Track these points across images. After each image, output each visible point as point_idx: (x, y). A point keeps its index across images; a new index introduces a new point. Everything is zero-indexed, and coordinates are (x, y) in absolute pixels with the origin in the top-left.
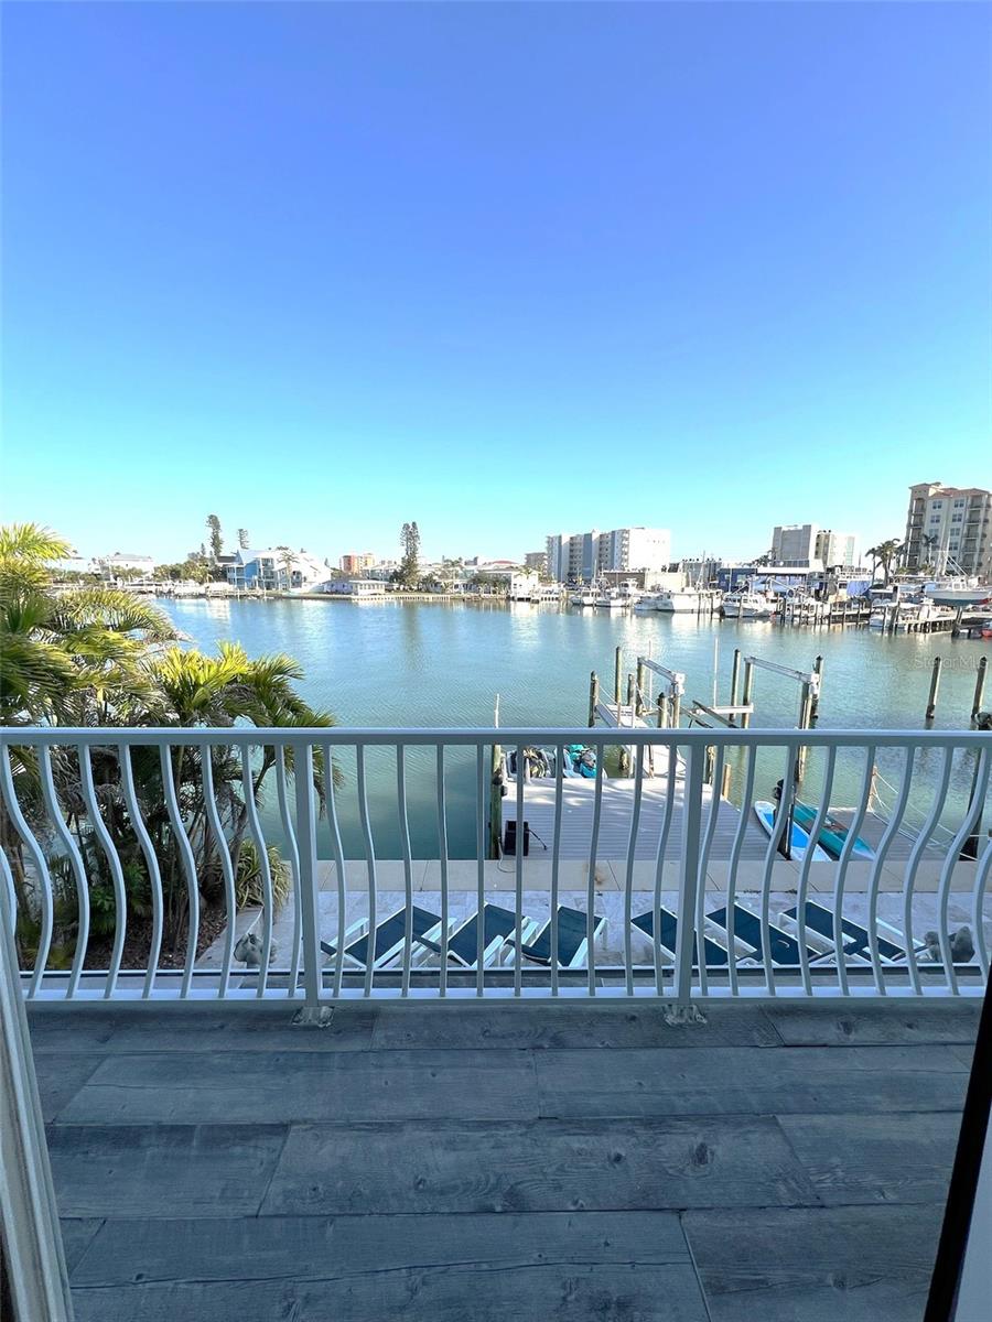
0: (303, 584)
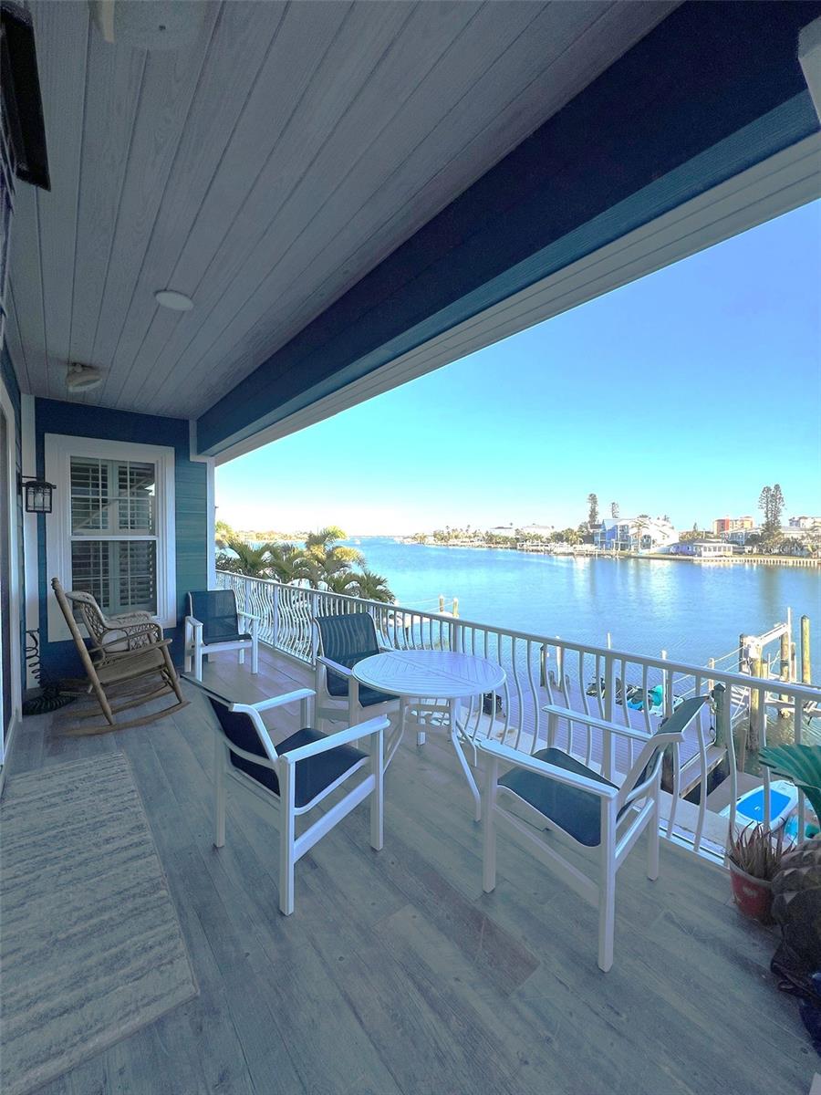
0: (652, 546)
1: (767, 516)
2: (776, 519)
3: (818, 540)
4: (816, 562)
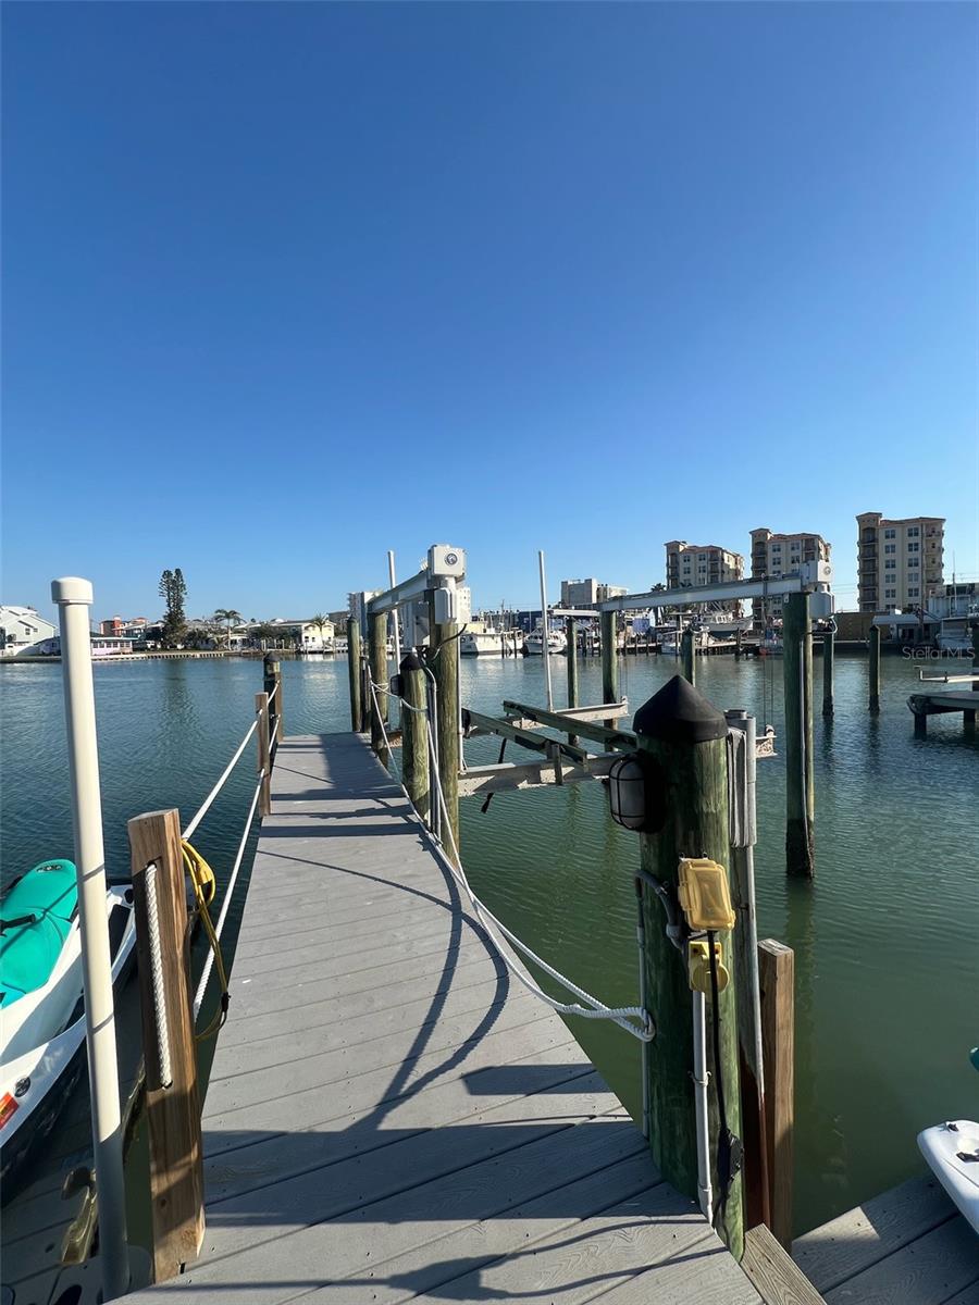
1: (169, 605)
2: (179, 609)
3: (222, 632)
4: (223, 653)
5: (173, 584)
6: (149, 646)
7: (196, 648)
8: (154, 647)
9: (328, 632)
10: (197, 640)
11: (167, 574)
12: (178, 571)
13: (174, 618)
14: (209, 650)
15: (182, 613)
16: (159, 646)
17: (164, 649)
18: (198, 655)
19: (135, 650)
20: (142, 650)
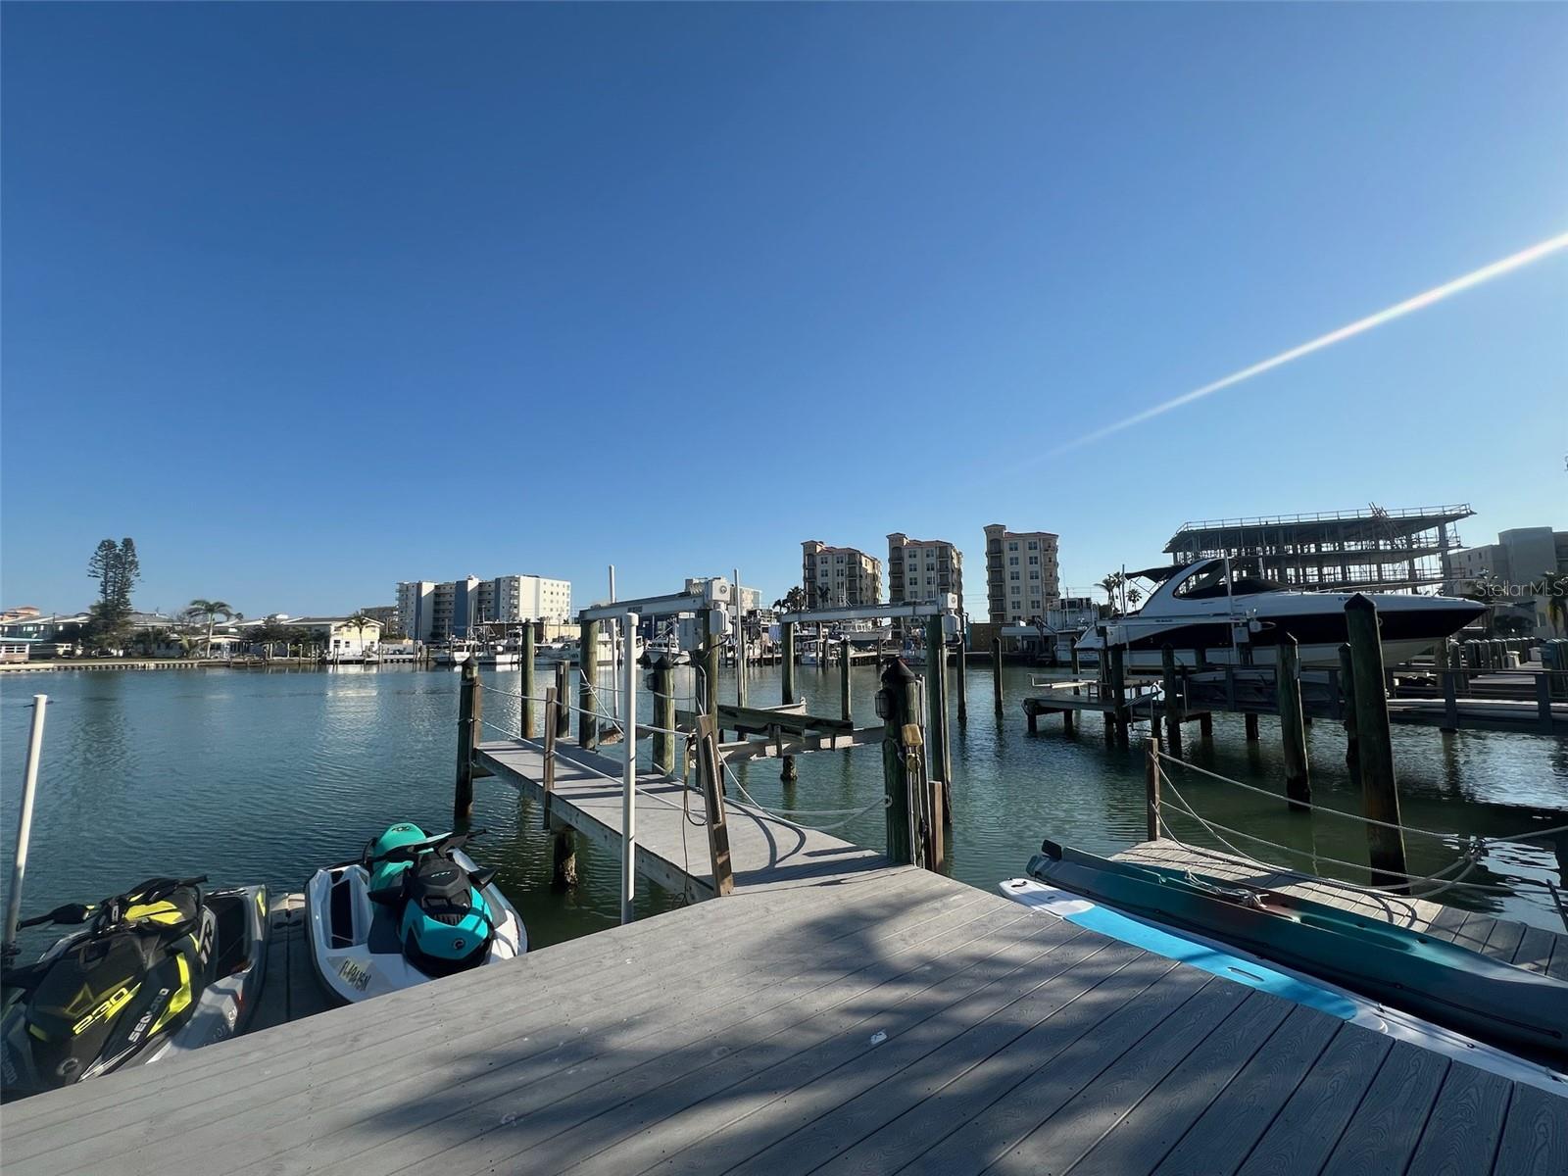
1: (104, 591)
2: (124, 596)
3: (196, 631)
4: (196, 663)
5: (117, 561)
6: (61, 651)
7: (147, 655)
8: (70, 655)
9: (371, 634)
10: (152, 643)
11: (108, 545)
12: (128, 544)
13: (110, 612)
14: (173, 658)
15: (127, 603)
16: (79, 652)
17: (86, 656)
18: (152, 665)
19: (32, 657)
20: (45, 658)
